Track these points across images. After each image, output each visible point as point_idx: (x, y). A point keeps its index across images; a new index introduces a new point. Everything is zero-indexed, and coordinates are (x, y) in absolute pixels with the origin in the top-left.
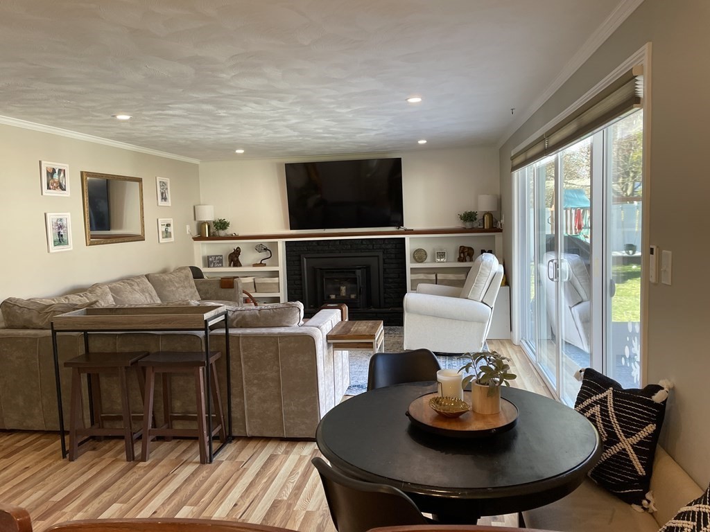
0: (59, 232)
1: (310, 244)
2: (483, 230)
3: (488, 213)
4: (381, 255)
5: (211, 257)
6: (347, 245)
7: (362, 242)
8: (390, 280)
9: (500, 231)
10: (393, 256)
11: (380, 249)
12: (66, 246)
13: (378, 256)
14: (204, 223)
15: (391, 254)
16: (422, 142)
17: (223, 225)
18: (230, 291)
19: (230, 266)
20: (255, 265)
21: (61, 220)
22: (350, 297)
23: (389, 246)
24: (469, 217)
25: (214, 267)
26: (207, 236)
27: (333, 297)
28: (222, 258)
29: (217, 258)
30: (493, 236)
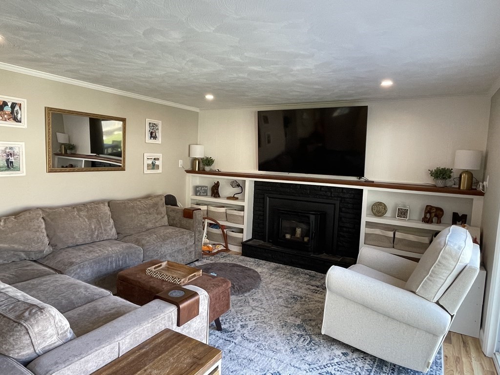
0: (8, 159)
1: (274, 185)
3: (467, 172)
4: (338, 203)
5: (199, 187)
7: (321, 189)
8: (345, 229)
9: (481, 194)
11: (337, 197)
12: (17, 172)
13: (335, 204)
14: (195, 159)
15: (349, 203)
16: (387, 83)
17: (209, 162)
18: (190, 221)
20: (229, 198)
21: (11, 148)
22: (303, 239)
23: (347, 196)
24: (441, 174)
25: (200, 195)
26: (197, 170)
27: (288, 236)
28: (206, 188)
29: (203, 188)
30: (472, 199)
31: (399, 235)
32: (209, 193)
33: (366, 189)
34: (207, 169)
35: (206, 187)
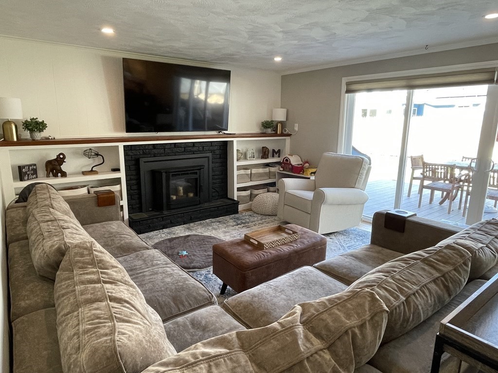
1: (147, 147)
2: (276, 135)
3: (279, 122)
5: (24, 167)
6: (181, 147)
7: (194, 145)
9: (289, 135)
10: (218, 156)
11: (209, 150)
13: (208, 157)
14: (9, 122)
15: (217, 154)
19: (48, 176)
20: (84, 174)
22: (187, 196)
23: (216, 148)
24: (266, 125)
25: (28, 179)
26: (15, 139)
27: (174, 198)
28: (35, 167)
29: (31, 168)
30: (285, 139)
31: (254, 171)
32: (41, 172)
33: (235, 140)
34: (39, 136)
35: (35, 165)
